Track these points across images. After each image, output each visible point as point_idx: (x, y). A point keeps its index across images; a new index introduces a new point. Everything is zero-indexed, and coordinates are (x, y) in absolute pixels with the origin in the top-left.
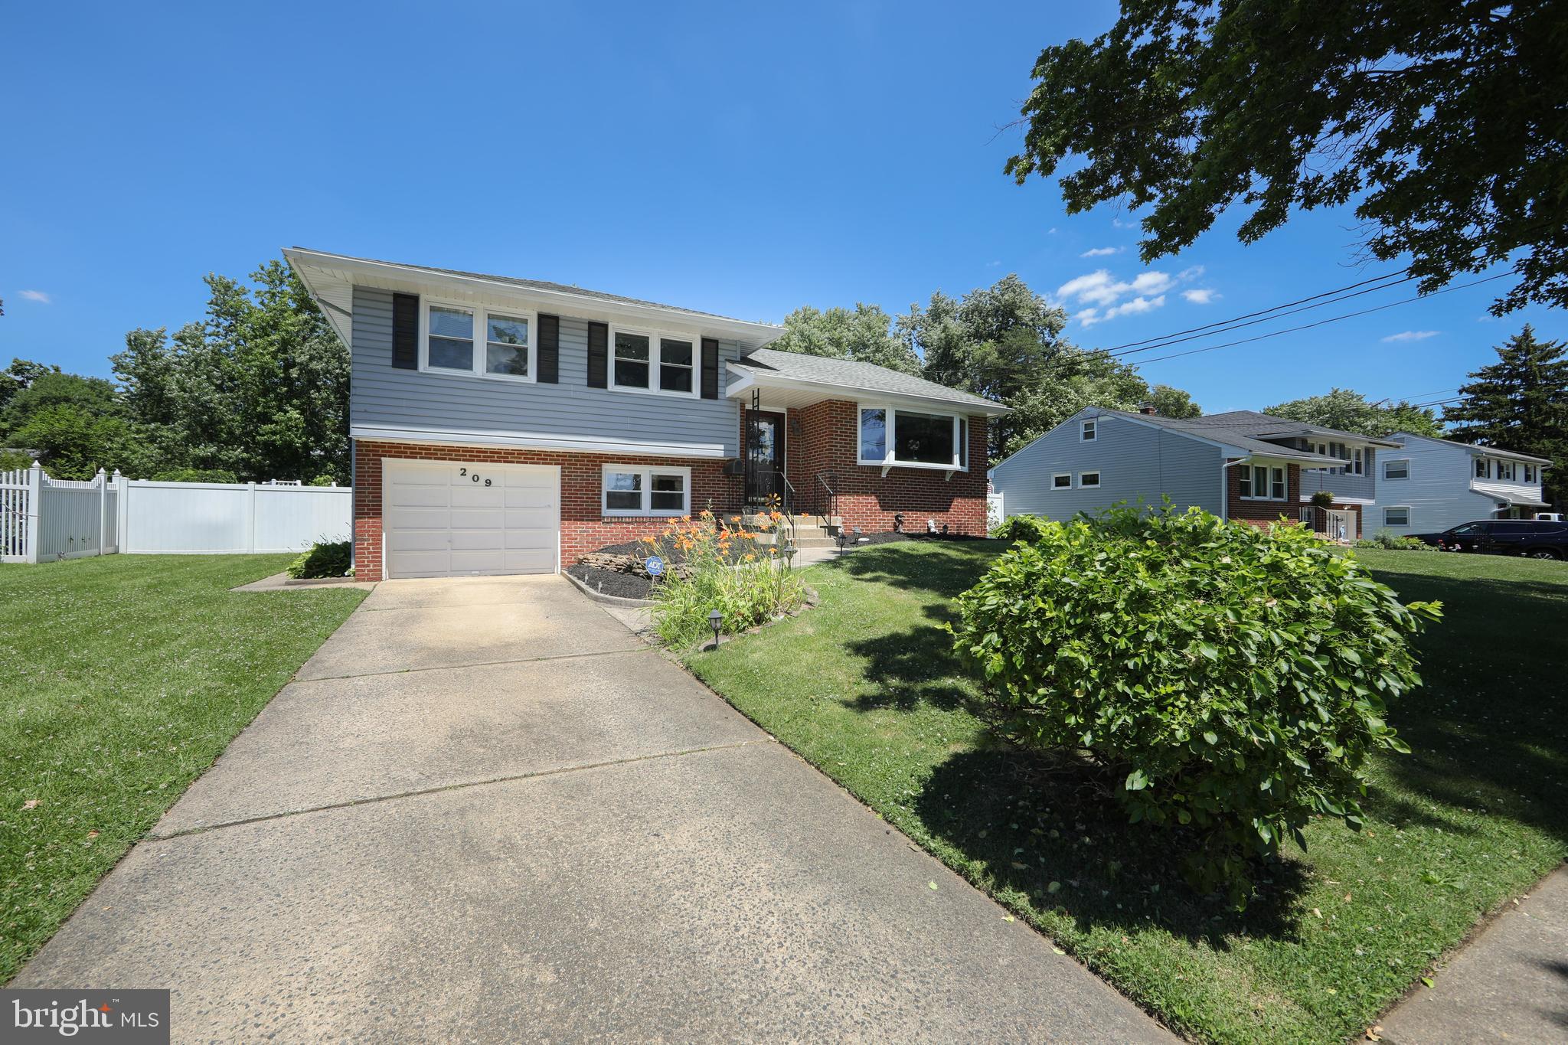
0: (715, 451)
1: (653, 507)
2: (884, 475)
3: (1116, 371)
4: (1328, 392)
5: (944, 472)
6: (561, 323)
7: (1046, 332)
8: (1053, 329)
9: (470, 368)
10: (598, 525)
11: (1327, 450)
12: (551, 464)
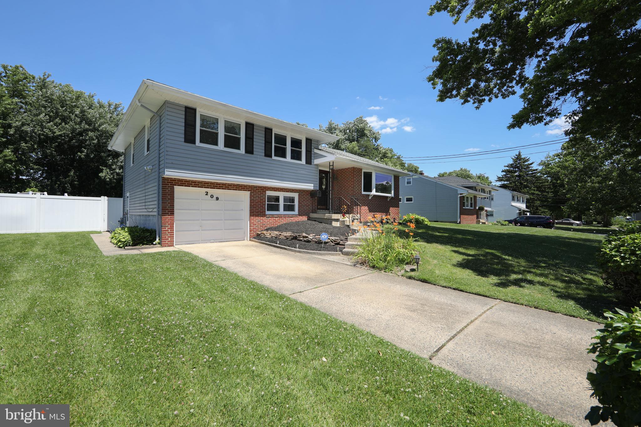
0: (310, 187)
1: (284, 210)
2: (370, 198)
3: (396, 157)
4: (459, 169)
5: (387, 197)
6: (255, 127)
7: (374, 140)
8: (376, 139)
9: (216, 145)
10: (264, 218)
11: (480, 191)
12: (246, 190)
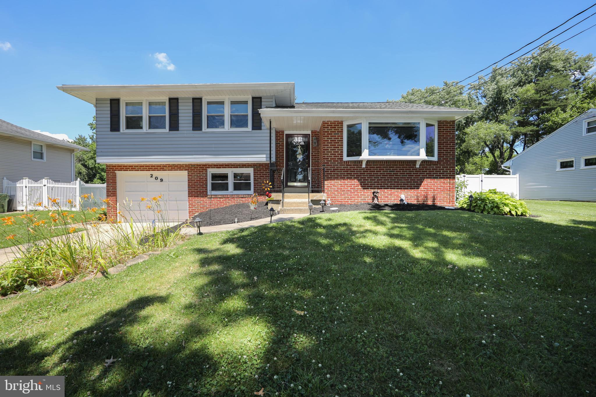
0: (262, 158)
1: (235, 190)
5: (412, 162)
6: (179, 101)
9: (141, 128)
10: (205, 199)
12: (183, 170)
